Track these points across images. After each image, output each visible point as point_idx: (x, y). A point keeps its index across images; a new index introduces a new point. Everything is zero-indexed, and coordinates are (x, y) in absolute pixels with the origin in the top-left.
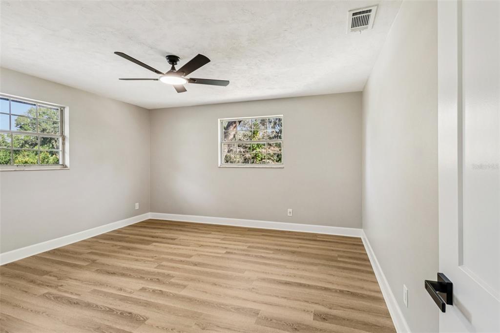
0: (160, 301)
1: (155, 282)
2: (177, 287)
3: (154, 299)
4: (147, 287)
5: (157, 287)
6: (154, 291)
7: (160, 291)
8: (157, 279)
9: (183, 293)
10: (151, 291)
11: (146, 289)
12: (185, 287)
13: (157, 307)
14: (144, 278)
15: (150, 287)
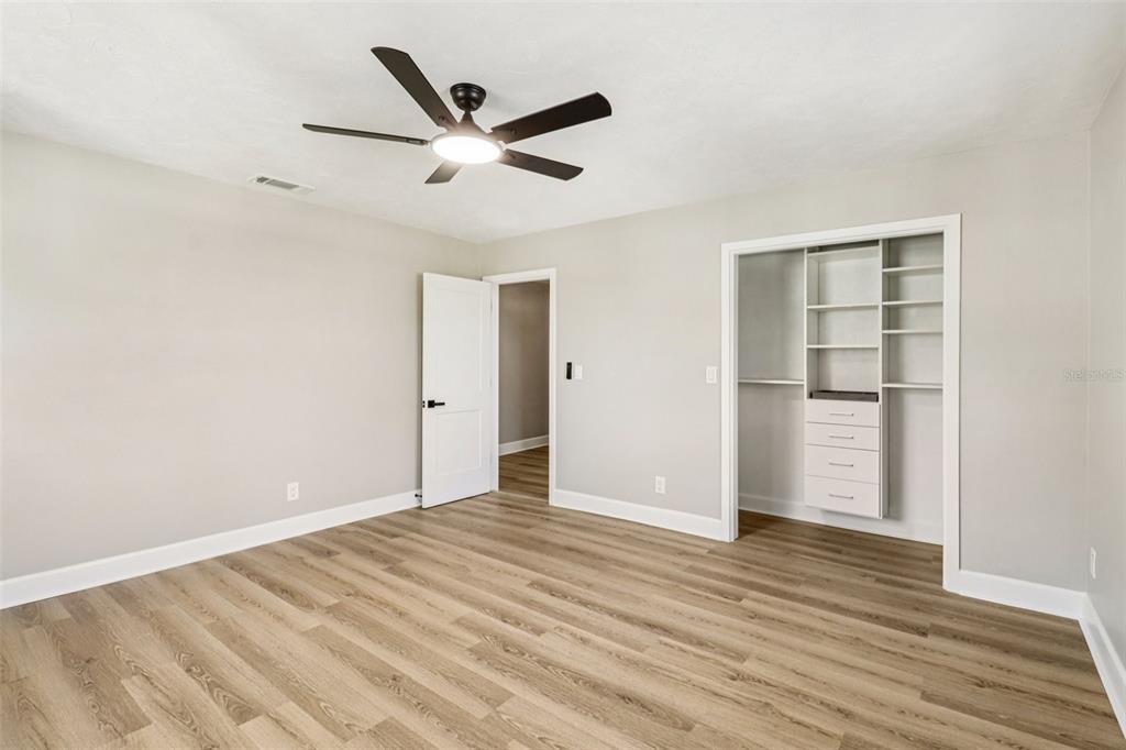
0: (507, 604)
1: (515, 646)
2: (472, 622)
3: (518, 609)
4: (530, 636)
5: (510, 630)
6: (517, 624)
7: (505, 622)
8: (507, 651)
9: (464, 610)
10: (522, 625)
11: (532, 630)
12: (458, 622)
13: (513, 596)
14: (539, 662)
15: (524, 633)
